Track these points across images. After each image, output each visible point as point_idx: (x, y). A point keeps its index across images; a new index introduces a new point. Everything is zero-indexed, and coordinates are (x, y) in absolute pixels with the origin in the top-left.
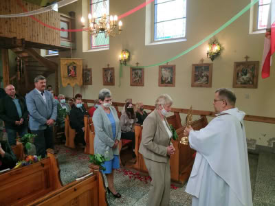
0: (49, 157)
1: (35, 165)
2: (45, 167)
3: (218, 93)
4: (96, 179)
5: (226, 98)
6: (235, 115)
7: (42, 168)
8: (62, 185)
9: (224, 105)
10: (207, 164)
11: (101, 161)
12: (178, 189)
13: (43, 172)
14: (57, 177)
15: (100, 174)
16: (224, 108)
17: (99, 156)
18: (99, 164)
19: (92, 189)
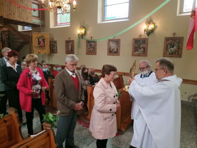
0: (12, 115)
2: (7, 123)
3: (158, 63)
4: (48, 135)
5: (166, 67)
6: (174, 81)
7: (4, 124)
9: (165, 73)
11: (52, 120)
13: (5, 128)
14: (18, 132)
15: (51, 131)
17: (50, 115)
18: (51, 122)
19: (45, 144)
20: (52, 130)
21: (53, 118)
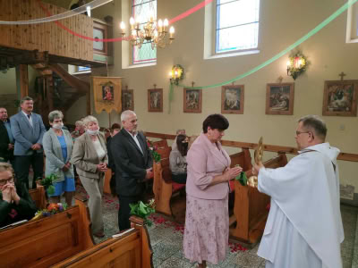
0: (78, 206)
1: (59, 216)
2: (73, 219)
3: (301, 123)
4: (139, 236)
5: (313, 130)
6: (325, 152)
7: (68, 220)
8: (95, 244)
9: (310, 139)
10: (285, 220)
11: (145, 213)
12: (247, 251)
13: (68, 226)
15: (143, 230)
16: (311, 143)
17: (142, 205)
18: (143, 216)
19: (134, 249)
20: (145, 227)
21: (146, 208)
